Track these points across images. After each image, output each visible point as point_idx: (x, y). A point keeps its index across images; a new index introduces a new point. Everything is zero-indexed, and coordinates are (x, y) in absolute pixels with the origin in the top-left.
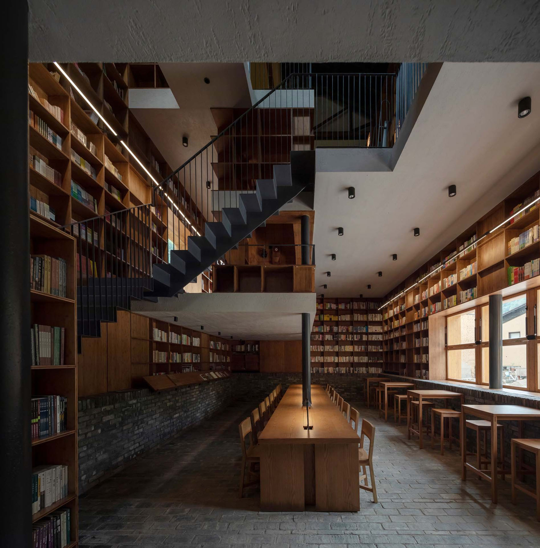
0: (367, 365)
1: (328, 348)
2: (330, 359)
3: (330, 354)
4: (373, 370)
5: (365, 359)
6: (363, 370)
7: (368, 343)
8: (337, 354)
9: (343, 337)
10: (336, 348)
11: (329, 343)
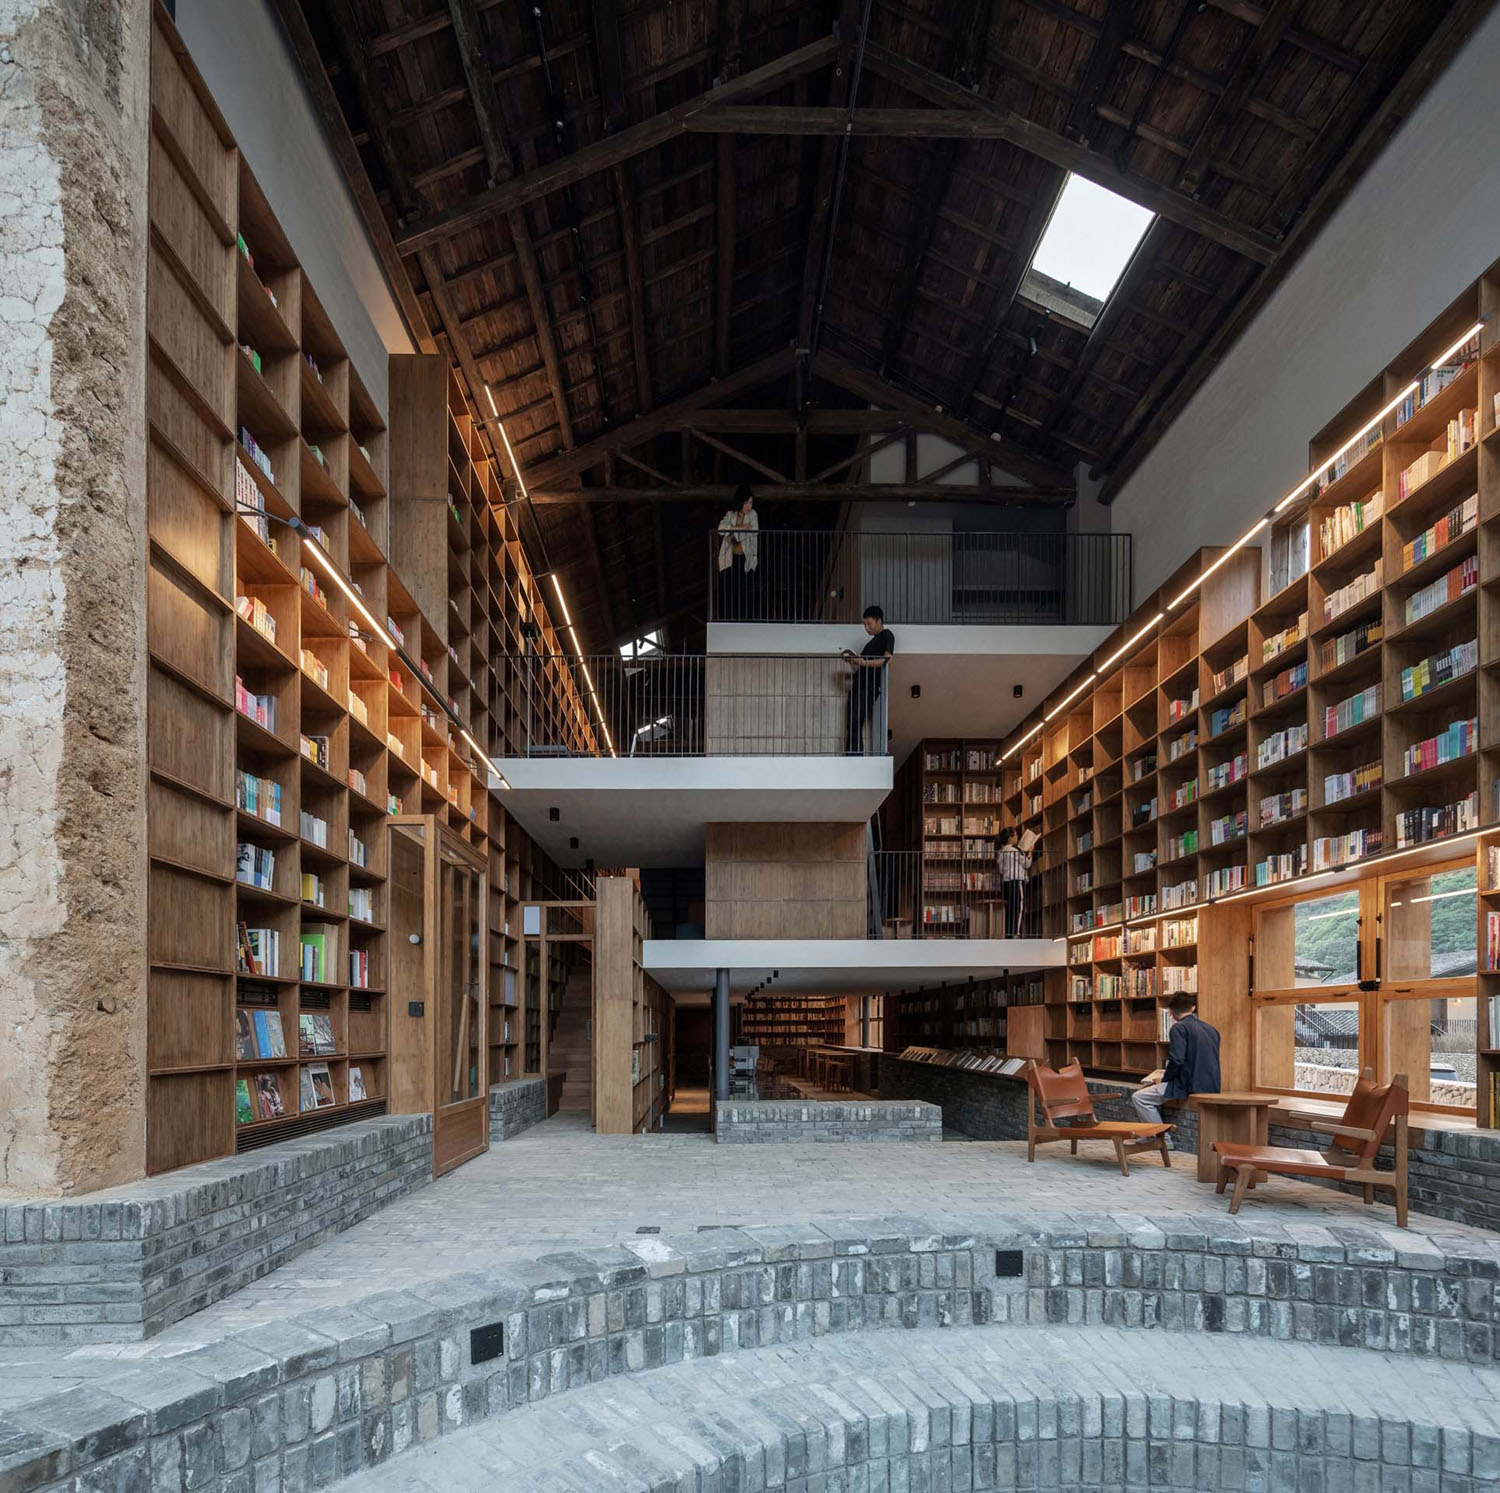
0: (805, 1035)
1: (760, 1017)
2: (763, 1029)
3: (762, 1023)
4: (813, 1041)
5: (804, 1029)
6: (801, 1041)
7: (807, 1011)
8: (771, 1023)
9: (778, 1005)
10: (770, 1017)
11: (761, 1011)
